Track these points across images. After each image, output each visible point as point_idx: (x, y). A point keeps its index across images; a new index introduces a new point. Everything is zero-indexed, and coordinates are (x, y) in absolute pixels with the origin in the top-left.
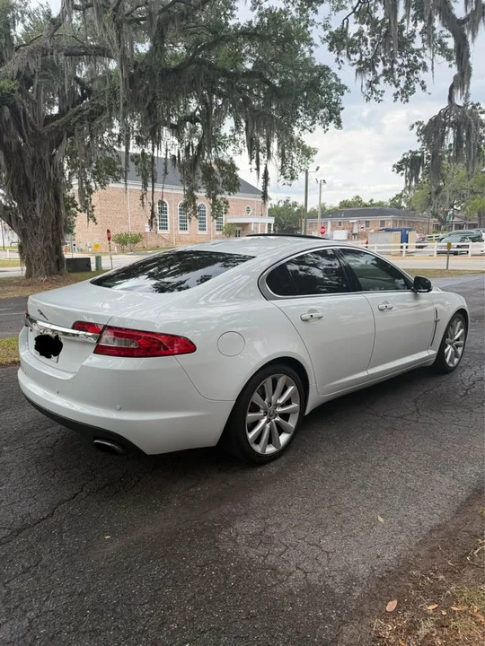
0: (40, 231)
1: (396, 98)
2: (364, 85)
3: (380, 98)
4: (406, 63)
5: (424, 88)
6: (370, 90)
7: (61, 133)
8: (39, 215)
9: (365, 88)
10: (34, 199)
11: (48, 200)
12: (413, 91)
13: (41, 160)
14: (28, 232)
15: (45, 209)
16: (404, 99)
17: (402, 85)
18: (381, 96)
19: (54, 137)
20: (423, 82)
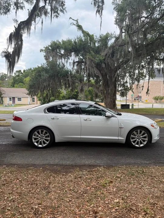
0: (109, 96)
7: (117, 68)
8: (110, 92)
10: (109, 88)
11: (113, 88)
13: (111, 76)
14: (106, 97)
15: (111, 90)
19: (115, 70)
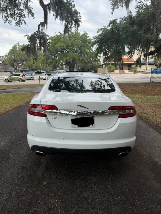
1: (16, 24)
2: (3, 17)
3: (11, 23)
4: (19, 13)
5: (25, 23)
6: (6, 19)
9: (4, 18)
12: (22, 24)
16: (19, 25)
17: (18, 20)
18: (11, 22)
20: (25, 21)
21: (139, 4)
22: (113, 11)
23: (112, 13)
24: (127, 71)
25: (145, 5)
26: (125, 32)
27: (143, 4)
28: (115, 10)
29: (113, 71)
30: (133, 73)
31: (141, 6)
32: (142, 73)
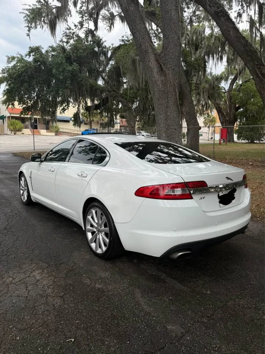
21: (68, 31)
22: (29, 31)
23: (28, 35)
24: (43, 132)
25: (76, 35)
26: (61, 70)
27: (74, 33)
28: (32, 30)
29: (20, 130)
30: (54, 134)
31: (71, 35)
32: (67, 135)
